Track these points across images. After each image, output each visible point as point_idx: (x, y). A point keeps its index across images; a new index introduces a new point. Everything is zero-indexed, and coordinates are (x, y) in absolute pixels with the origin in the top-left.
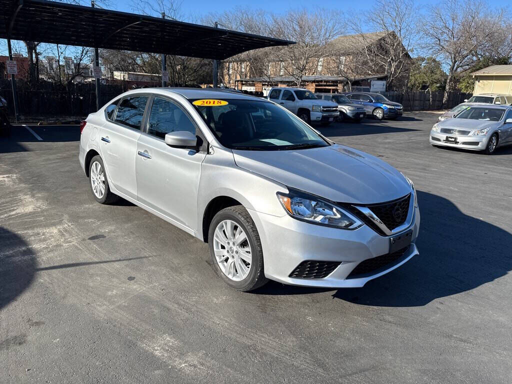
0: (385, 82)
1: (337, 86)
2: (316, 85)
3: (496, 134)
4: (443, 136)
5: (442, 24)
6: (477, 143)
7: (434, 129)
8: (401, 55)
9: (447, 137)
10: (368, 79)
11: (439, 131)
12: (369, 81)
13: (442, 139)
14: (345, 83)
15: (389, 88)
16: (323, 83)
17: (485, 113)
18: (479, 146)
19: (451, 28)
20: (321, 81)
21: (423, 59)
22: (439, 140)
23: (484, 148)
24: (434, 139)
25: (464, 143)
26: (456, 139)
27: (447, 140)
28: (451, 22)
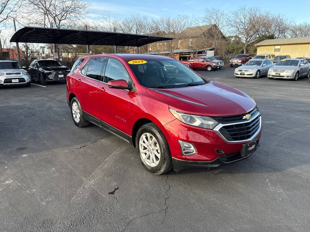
0: (213, 51)
1: (190, 54)
2: (180, 55)
3: (259, 70)
4: (239, 73)
5: (239, 20)
6: (252, 74)
7: (236, 70)
8: (220, 37)
9: (241, 73)
10: (205, 50)
11: (238, 71)
12: (206, 51)
13: (239, 74)
14: (194, 53)
15: (216, 54)
16: (183, 54)
17: (255, 63)
18: (253, 75)
19: (244, 22)
20: (182, 53)
21: (232, 37)
22: (238, 74)
23: (255, 76)
24: (236, 74)
25: (247, 75)
26: (244, 73)
27: (241, 74)
28: (243, 19)
